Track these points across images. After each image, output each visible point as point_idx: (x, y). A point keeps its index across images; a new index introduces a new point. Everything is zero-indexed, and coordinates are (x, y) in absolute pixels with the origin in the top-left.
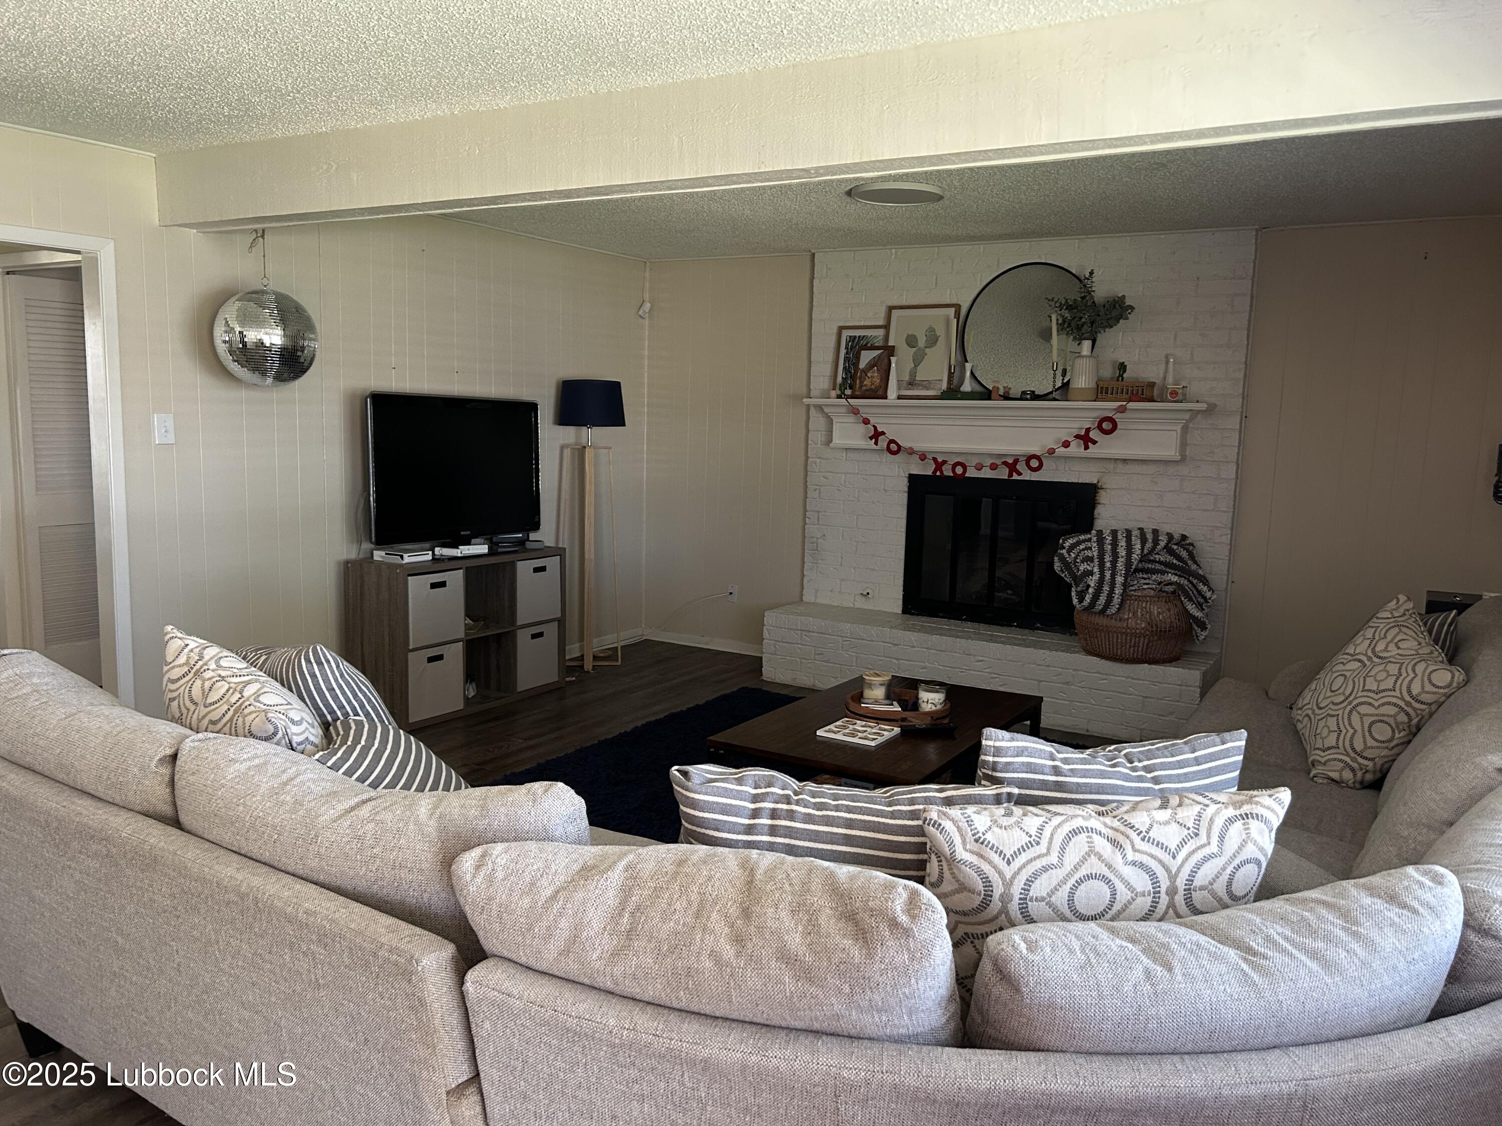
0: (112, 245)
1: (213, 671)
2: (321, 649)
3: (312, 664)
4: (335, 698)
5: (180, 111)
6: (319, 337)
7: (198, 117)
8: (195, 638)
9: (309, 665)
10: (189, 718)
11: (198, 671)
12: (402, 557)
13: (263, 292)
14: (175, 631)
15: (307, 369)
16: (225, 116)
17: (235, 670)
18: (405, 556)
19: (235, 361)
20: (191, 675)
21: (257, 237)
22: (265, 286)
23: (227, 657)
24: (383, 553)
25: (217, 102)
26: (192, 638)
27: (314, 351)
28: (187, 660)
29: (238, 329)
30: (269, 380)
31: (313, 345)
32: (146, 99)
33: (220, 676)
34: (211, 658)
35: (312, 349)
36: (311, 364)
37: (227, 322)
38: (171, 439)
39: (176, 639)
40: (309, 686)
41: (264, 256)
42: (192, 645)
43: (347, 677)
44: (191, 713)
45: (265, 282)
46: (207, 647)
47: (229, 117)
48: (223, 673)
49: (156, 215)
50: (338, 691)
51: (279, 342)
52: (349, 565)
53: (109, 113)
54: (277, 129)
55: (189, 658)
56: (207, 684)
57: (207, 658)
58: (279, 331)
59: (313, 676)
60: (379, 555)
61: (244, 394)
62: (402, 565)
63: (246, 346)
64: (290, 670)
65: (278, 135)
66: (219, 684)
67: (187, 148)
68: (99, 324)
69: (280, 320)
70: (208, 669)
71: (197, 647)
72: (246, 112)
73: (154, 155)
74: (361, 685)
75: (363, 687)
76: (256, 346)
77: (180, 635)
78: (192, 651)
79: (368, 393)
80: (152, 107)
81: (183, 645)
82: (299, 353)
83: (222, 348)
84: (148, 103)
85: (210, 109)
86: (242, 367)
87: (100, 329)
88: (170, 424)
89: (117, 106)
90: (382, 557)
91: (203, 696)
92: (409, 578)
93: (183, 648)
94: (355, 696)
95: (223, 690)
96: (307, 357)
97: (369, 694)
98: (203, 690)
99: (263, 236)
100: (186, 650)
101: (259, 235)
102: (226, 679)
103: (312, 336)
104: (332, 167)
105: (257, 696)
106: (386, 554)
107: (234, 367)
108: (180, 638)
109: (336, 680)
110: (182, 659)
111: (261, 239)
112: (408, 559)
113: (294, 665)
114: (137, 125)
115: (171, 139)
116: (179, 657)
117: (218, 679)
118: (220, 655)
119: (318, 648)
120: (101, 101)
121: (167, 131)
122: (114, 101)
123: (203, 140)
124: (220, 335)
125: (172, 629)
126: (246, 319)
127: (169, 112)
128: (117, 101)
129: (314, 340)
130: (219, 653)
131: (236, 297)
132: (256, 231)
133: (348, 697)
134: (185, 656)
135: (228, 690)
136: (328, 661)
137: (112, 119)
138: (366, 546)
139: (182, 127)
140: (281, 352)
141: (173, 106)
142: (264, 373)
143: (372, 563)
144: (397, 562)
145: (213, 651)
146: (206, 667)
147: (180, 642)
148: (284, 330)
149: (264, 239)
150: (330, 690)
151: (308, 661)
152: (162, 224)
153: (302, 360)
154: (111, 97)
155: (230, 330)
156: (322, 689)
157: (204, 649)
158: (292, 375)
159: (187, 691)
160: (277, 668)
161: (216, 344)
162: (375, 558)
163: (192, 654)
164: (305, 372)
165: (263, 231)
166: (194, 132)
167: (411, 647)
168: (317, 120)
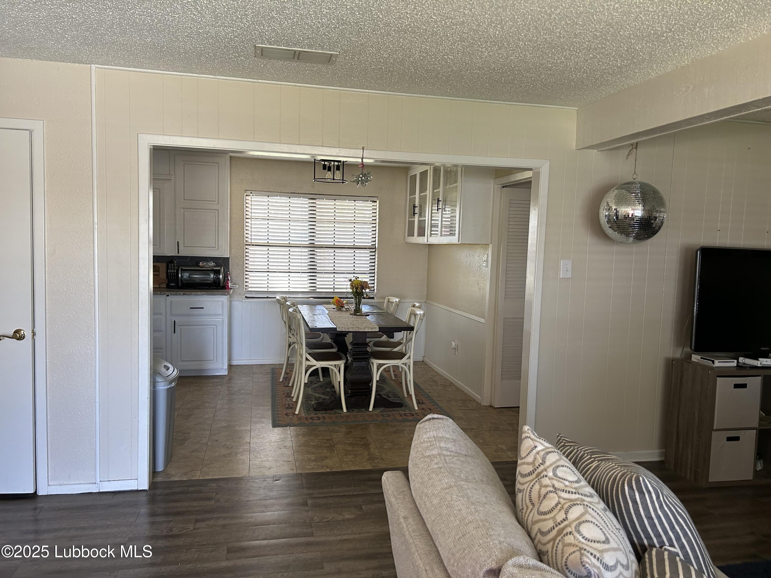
0: (549, 162)
1: (550, 479)
2: (644, 480)
3: (634, 490)
4: (653, 526)
5: (590, 70)
6: (668, 210)
7: (601, 72)
8: (543, 442)
9: (631, 491)
10: (527, 515)
11: (539, 474)
12: (713, 362)
13: (632, 183)
14: (530, 431)
15: (657, 232)
16: (618, 67)
17: (567, 483)
18: (716, 362)
19: (610, 227)
20: (534, 475)
21: (632, 149)
22: (634, 179)
23: (563, 466)
24: (699, 357)
25: (613, 56)
26: (541, 441)
27: (663, 219)
28: (534, 461)
29: (614, 207)
30: (631, 239)
31: (662, 216)
32: (570, 65)
33: (553, 486)
34: (551, 465)
35: (662, 218)
36: (660, 228)
37: (608, 203)
38: (569, 275)
39: (529, 439)
40: (630, 509)
41: (636, 160)
42: (540, 448)
43: (666, 509)
44: (529, 511)
45: (635, 176)
46: (550, 452)
47: (620, 67)
48: (557, 485)
49: (574, 143)
50: (656, 521)
51: (640, 215)
52: (674, 362)
53: (550, 82)
54: (653, 70)
55: (535, 459)
56: (544, 491)
57: (548, 463)
58: (640, 207)
59: (634, 502)
60: (696, 358)
61: (615, 248)
62: (712, 368)
63: (618, 217)
64: (615, 489)
65: (653, 76)
66: (551, 495)
67: (596, 99)
68: (537, 209)
69: (642, 200)
70: (546, 476)
71: (542, 450)
72: (632, 60)
73: (577, 109)
74: (679, 517)
75: (680, 520)
76: (624, 218)
77: (532, 436)
78: (538, 453)
79: (699, 247)
80: (574, 71)
81: (533, 446)
82: (652, 221)
83: (603, 220)
84: (571, 68)
85: (609, 64)
86: (614, 231)
87: (537, 212)
88: (569, 266)
89: (554, 75)
90: (698, 360)
91: (539, 500)
92: (718, 378)
93: (533, 449)
94: (673, 528)
95: (553, 503)
96: (658, 223)
97: (686, 527)
98: (539, 495)
99: (636, 148)
100: (534, 451)
101: (634, 147)
102: (557, 492)
103: (663, 210)
104: (689, 88)
105: (580, 522)
106: (701, 358)
107: (610, 232)
108: (531, 439)
109: (655, 510)
110: (530, 459)
111: (635, 150)
112: (717, 364)
113: (618, 484)
114: (566, 88)
115: (586, 94)
116: (529, 456)
117: (551, 489)
118: (558, 464)
119: (641, 479)
120: (544, 73)
121: (583, 88)
122: (552, 72)
123: (604, 91)
124: (603, 213)
125: (528, 430)
126: (621, 201)
127: (584, 72)
128: (554, 71)
129: (664, 212)
130: (557, 461)
131: (615, 187)
132: (632, 145)
133: (665, 527)
134: (533, 457)
135: (557, 505)
136: (649, 492)
137: (552, 87)
138: (688, 349)
139: (592, 83)
140: (640, 221)
141: (586, 67)
142: (628, 235)
143: (690, 363)
144: (711, 365)
145: (553, 458)
146: (545, 473)
147: (531, 442)
148: (643, 206)
149: (636, 149)
150: (650, 518)
151: (631, 487)
152: (577, 148)
153: (654, 226)
154: (550, 69)
155: (609, 209)
156: (641, 516)
157: (548, 453)
158: (646, 236)
159: (529, 489)
160: (604, 482)
161: (600, 218)
162: (693, 359)
163: (538, 456)
164: (655, 234)
165: (637, 144)
166: (599, 86)
167: (715, 428)
168: (682, 54)
